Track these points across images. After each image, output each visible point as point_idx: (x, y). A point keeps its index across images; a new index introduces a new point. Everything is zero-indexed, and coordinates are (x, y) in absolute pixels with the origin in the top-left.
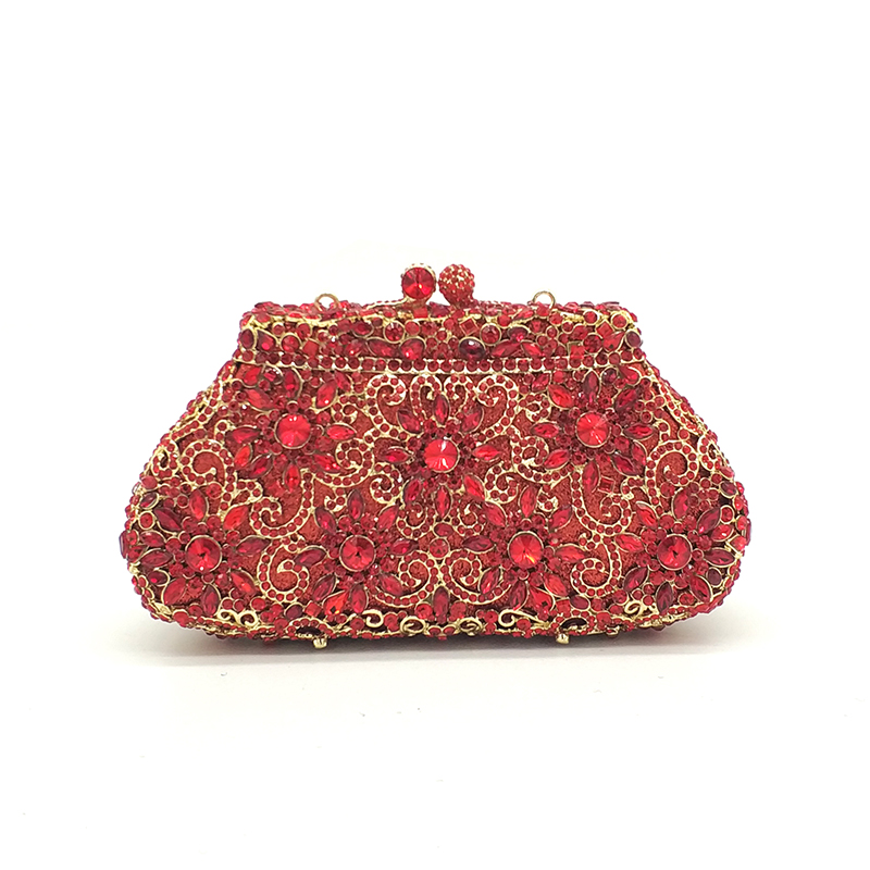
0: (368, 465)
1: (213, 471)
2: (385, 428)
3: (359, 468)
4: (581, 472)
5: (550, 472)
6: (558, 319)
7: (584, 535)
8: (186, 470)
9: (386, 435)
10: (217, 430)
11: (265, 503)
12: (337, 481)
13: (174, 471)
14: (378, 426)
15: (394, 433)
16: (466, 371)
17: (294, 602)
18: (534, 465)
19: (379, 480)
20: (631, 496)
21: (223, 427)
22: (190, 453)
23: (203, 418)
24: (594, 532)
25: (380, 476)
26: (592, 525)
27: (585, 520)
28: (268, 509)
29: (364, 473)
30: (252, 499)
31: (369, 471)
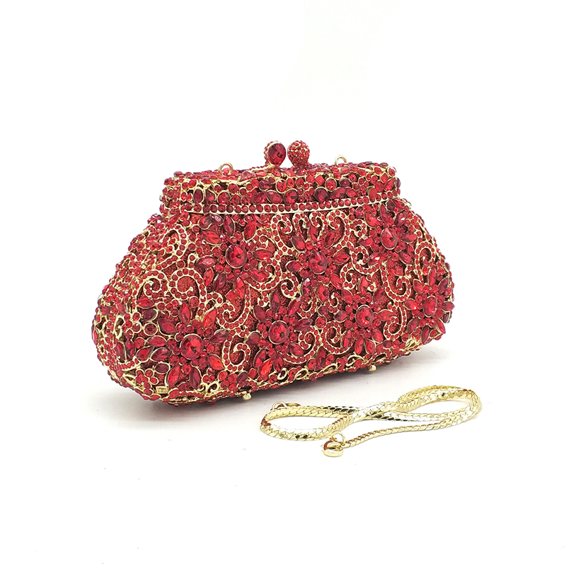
0: (279, 274)
1: (191, 289)
2: (285, 249)
3: (274, 277)
4: (385, 266)
5: (370, 267)
6: (363, 173)
7: (390, 303)
8: (174, 291)
9: (286, 253)
10: (189, 261)
11: (226, 306)
12: (263, 287)
13: (165, 293)
14: (281, 249)
15: (290, 252)
16: (319, 209)
17: (242, 371)
18: (363, 264)
19: (285, 283)
20: (410, 277)
21: (193, 258)
22: (175, 278)
23: (179, 253)
24: (395, 300)
25: (285, 281)
26: (394, 296)
27: (390, 293)
28: (227, 310)
29: (277, 279)
30: (217, 305)
31: (280, 277)
